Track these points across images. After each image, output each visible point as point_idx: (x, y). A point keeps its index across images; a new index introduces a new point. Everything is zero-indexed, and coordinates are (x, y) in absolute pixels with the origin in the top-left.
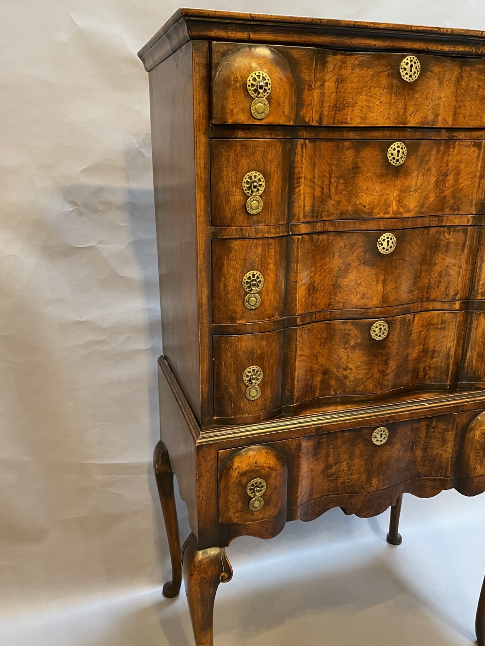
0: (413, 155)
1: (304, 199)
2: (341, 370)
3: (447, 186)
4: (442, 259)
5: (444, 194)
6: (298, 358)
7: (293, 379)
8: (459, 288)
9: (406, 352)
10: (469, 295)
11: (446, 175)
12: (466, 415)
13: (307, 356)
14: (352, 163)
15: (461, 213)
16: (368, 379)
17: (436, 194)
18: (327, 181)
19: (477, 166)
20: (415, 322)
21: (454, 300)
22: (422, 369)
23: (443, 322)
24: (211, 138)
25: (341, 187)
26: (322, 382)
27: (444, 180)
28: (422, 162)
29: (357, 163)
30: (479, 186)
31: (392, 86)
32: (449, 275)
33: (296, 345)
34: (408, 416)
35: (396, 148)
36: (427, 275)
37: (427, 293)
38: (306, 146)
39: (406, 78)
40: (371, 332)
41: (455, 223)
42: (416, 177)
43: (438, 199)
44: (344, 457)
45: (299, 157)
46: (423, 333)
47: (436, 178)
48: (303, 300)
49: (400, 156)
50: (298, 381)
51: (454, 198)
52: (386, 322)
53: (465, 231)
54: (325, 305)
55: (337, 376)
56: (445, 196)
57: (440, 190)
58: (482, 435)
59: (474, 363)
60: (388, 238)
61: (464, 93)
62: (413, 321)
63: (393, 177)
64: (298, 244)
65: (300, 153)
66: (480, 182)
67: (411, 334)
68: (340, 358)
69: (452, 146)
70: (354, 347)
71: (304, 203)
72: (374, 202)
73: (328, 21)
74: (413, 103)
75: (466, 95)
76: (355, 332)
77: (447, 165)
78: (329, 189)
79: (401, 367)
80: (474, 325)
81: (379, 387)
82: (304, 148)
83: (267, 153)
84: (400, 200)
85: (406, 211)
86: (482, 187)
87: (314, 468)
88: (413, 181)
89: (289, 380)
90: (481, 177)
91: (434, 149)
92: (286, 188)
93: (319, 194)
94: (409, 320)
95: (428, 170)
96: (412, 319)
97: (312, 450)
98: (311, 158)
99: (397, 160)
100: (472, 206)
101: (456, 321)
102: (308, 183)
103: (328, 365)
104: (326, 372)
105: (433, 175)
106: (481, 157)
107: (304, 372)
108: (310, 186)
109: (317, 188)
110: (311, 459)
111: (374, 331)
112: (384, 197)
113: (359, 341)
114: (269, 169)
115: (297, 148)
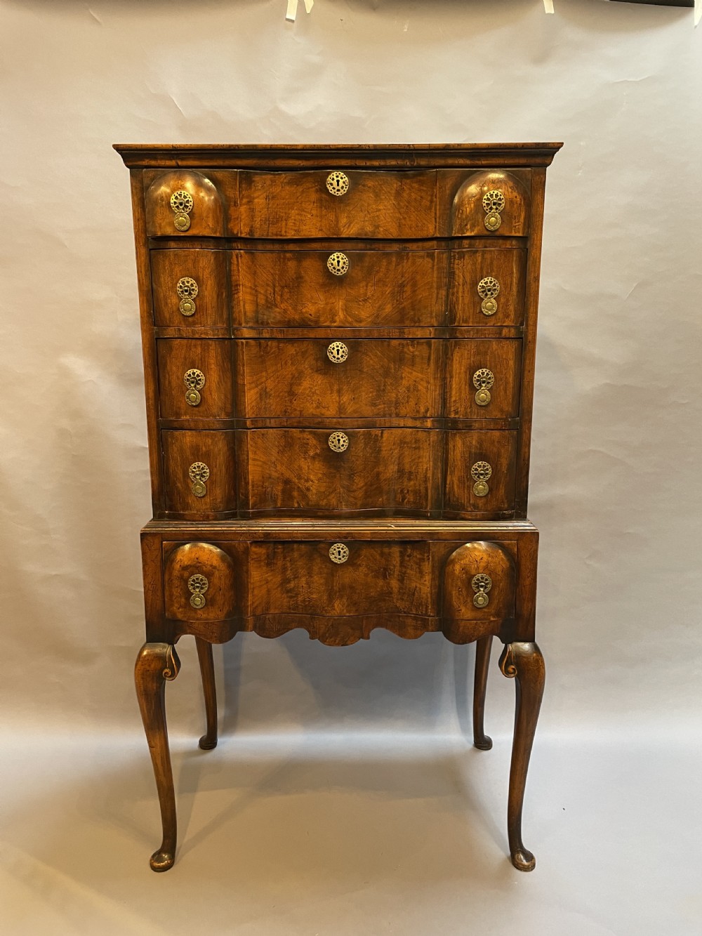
0: (357, 266)
1: (244, 305)
2: (303, 481)
3: (404, 297)
4: (409, 373)
5: (403, 305)
6: (250, 461)
7: (247, 483)
8: (429, 404)
9: (376, 470)
10: (442, 413)
11: (402, 286)
12: (444, 544)
13: (262, 461)
14: (295, 273)
15: (422, 325)
16: (330, 493)
17: (393, 305)
18: (270, 290)
19: (433, 277)
20: (384, 439)
21: (425, 417)
22: (400, 490)
23: (417, 441)
24: (150, 249)
25: (286, 296)
26: (284, 491)
27: (401, 292)
28: (369, 272)
29: (300, 273)
30: (437, 297)
31: (321, 201)
32: (418, 390)
33: (247, 448)
35: (336, 258)
36: (393, 389)
37: (396, 409)
38: (241, 256)
39: (333, 192)
40: (330, 443)
41: (417, 335)
42: (365, 288)
43: (397, 311)
44: (302, 572)
45: (235, 266)
46: (396, 452)
47: (390, 289)
48: (254, 404)
49: (341, 266)
50: (253, 486)
51: (413, 310)
52: (346, 433)
53: (429, 344)
54: (281, 411)
55: (299, 487)
56: (404, 308)
57: (397, 301)
58: (462, 570)
59: (456, 489)
60: (337, 346)
62: (382, 436)
63: (336, 286)
64: (243, 348)
65: (236, 262)
66: (438, 293)
67: (379, 451)
68: (300, 468)
69: (405, 258)
70: (313, 458)
71: (244, 308)
72: (319, 311)
74: (346, 215)
76: (313, 442)
77: (402, 276)
78: (274, 297)
79: (371, 485)
80: (451, 446)
81: (343, 504)
82: (239, 258)
83: (198, 262)
84: (346, 309)
85: (356, 321)
86: (442, 298)
87: (269, 579)
88: (362, 291)
89: (243, 483)
90: (439, 288)
91: (384, 261)
92: (222, 293)
93: (263, 302)
94: (376, 435)
95: (379, 281)
96: (380, 435)
97: (266, 559)
98: (249, 268)
99: (339, 270)
100: (431, 317)
101: (429, 440)
102: (248, 290)
103: (288, 474)
104: (287, 482)
105: (387, 286)
106: (435, 267)
107: (261, 478)
108: (251, 294)
109: (260, 296)
110: (264, 568)
111: (333, 442)
112: (329, 305)
113: (318, 451)
114: (201, 275)
115: (232, 258)
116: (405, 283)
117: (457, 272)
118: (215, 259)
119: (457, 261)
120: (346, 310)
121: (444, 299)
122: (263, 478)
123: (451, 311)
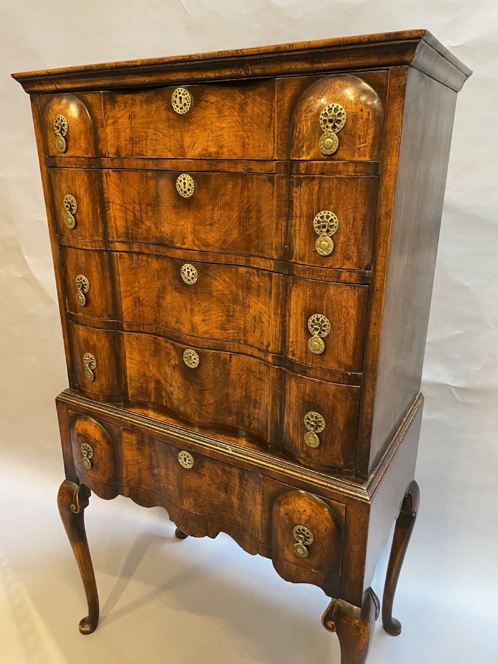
0: (203, 188)
1: (115, 221)
2: (168, 384)
3: (250, 223)
4: (255, 303)
5: (248, 233)
6: (127, 359)
7: (126, 377)
8: (271, 338)
9: (225, 391)
10: (281, 350)
11: (248, 211)
12: (272, 483)
13: (138, 361)
14: (155, 192)
15: (265, 255)
16: (186, 402)
17: (239, 231)
18: (137, 207)
19: (273, 204)
20: (233, 363)
21: (267, 352)
22: (247, 414)
23: (260, 373)
24: (49, 167)
25: (150, 214)
26: (156, 389)
27: (247, 217)
28: (215, 195)
29: (158, 193)
30: (277, 227)
31: (169, 119)
32: (262, 322)
33: (124, 347)
34: (209, 452)
35: (182, 180)
36: (241, 317)
37: (244, 336)
38: (109, 175)
39: (178, 110)
40: (184, 358)
41: (261, 266)
42: (211, 211)
43: (243, 237)
44: (162, 464)
45: (105, 184)
46: (243, 377)
47: (237, 214)
48: (130, 310)
49: (187, 188)
50: (131, 380)
51: (258, 238)
52: (197, 352)
53: (271, 278)
54: (152, 320)
55: (166, 389)
56: (250, 235)
57: (243, 227)
58: (286, 514)
59: (291, 432)
60: (188, 268)
61: (250, 121)
62: (230, 360)
63: (185, 208)
64: (117, 260)
65: (105, 181)
66: (277, 223)
67: (229, 374)
68: (166, 374)
69: (250, 180)
70: (174, 367)
71: (115, 224)
72: (173, 231)
73: (97, 66)
74: (190, 135)
75: (252, 123)
76: (173, 353)
77: (248, 201)
78: (141, 215)
79: (221, 403)
80: (288, 387)
81: (196, 414)
82: (108, 177)
83: (75, 180)
84: (195, 232)
85: (203, 245)
86: (281, 230)
87: (140, 461)
88: (208, 214)
89: (123, 376)
90: (278, 217)
91: (229, 183)
92: (97, 210)
93: (132, 218)
94: (225, 359)
95: (226, 204)
96: (228, 358)
97: (136, 444)
98: (118, 186)
99: (185, 192)
100: (272, 249)
101: (269, 375)
102: (118, 207)
103: (157, 375)
104: (158, 382)
105: (233, 210)
106: (275, 194)
107: (137, 375)
108: (120, 211)
109: (129, 213)
110: (136, 451)
111: (186, 358)
112: (180, 227)
113: (177, 362)
114: (78, 194)
115: (103, 176)
116: (251, 208)
117: (295, 201)
118: (88, 177)
119: (295, 189)
120: (194, 234)
121: (283, 231)
122: (139, 374)
123: (290, 246)
